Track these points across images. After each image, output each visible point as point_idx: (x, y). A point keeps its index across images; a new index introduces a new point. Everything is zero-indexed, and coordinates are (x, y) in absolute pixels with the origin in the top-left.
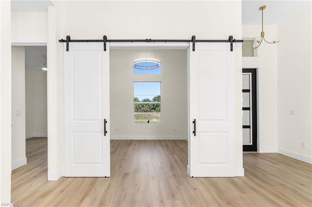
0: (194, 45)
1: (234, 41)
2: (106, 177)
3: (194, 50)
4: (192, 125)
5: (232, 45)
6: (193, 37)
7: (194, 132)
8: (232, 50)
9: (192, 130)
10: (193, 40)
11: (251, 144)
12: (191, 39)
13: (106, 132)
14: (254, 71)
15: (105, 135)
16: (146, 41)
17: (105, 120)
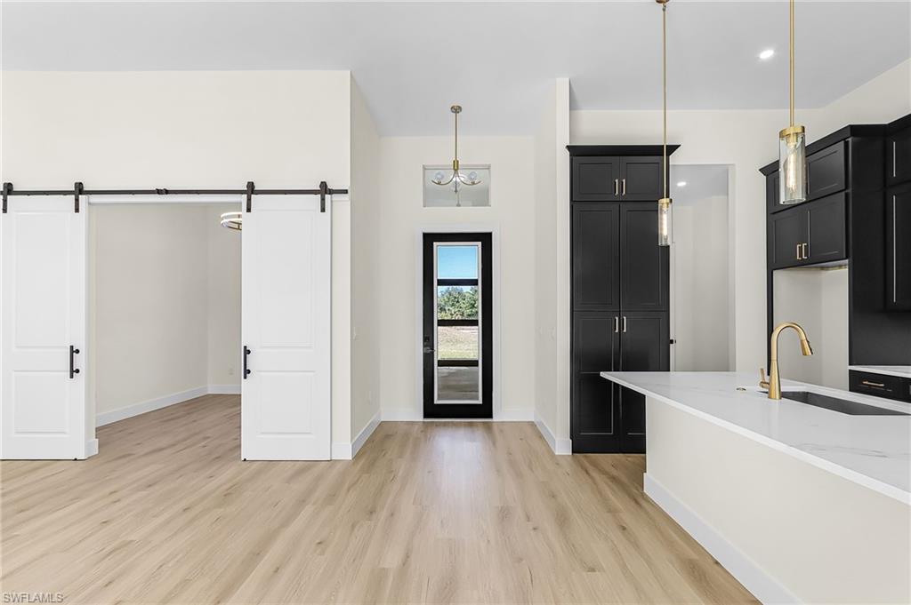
0: (249, 199)
1: (331, 192)
2: (76, 460)
3: (249, 210)
5: (323, 199)
11: (480, 401)
12: (244, 189)
13: (78, 371)
14: (485, 239)
15: (72, 377)
16: (159, 192)
17: (72, 347)
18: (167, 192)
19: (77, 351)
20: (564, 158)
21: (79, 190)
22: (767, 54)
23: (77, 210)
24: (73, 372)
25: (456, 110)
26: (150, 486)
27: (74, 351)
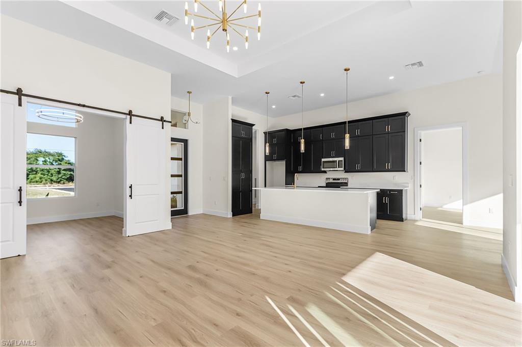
0: (131, 118)
1: (165, 121)
2: (19, 256)
4: (128, 190)
5: (163, 124)
6: (130, 112)
7: (131, 196)
8: (163, 128)
9: (128, 193)
10: (130, 113)
11: (183, 208)
12: (128, 113)
14: (185, 142)
15: (21, 205)
16: (79, 105)
17: (21, 188)
18: (84, 106)
20: (230, 122)
22: (274, 107)
23: (20, 105)
25: (189, 92)
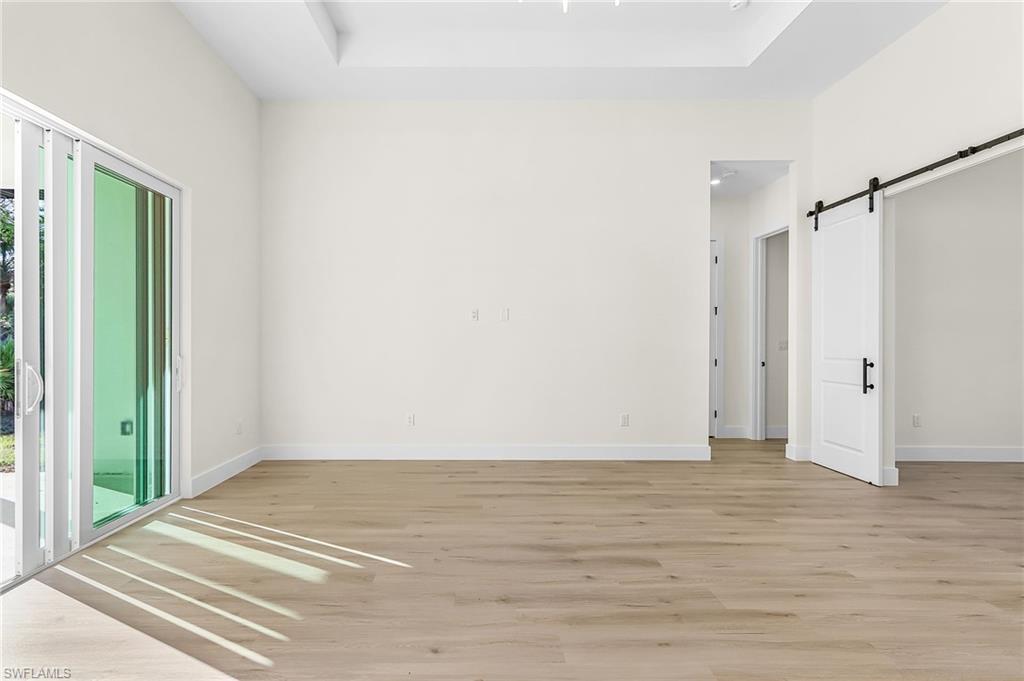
2: (870, 483)
13: (872, 387)
15: (865, 392)
16: (962, 155)
17: (865, 360)
18: (974, 150)
19: (872, 365)
21: (875, 185)
23: (871, 210)
24: (867, 387)
26: (923, 538)
27: (867, 365)
